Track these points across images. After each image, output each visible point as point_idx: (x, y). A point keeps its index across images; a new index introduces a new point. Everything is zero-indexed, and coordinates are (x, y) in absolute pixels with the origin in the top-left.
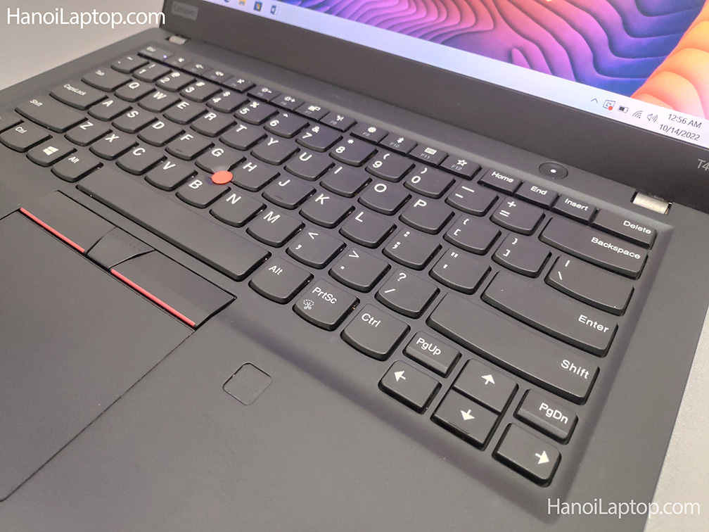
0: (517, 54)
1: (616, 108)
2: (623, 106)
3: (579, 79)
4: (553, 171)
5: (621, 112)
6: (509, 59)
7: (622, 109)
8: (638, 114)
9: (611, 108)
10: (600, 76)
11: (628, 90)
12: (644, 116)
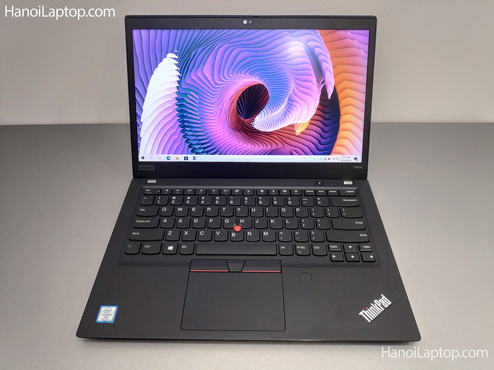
0: (293, 152)
1: (327, 159)
2: (329, 158)
3: (314, 154)
5: (329, 160)
6: (292, 154)
10: (320, 152)
11: (329, 154)
12: (336, 159)
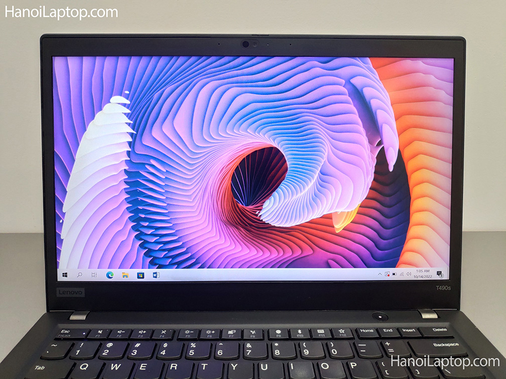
0: (331, 262)
1: (391, 275)
2: (394, 273)
3: (368, 266)
4: (380, 317)
5: (394, 276)
6: (329, 266)
7: (394, 274)
8: (402, 274)
9: (389, 275)
10: (378, 262)
11: (394, 265)
12: (405, 274)
